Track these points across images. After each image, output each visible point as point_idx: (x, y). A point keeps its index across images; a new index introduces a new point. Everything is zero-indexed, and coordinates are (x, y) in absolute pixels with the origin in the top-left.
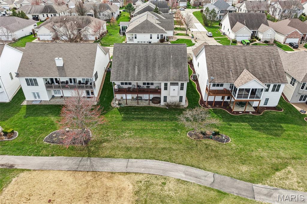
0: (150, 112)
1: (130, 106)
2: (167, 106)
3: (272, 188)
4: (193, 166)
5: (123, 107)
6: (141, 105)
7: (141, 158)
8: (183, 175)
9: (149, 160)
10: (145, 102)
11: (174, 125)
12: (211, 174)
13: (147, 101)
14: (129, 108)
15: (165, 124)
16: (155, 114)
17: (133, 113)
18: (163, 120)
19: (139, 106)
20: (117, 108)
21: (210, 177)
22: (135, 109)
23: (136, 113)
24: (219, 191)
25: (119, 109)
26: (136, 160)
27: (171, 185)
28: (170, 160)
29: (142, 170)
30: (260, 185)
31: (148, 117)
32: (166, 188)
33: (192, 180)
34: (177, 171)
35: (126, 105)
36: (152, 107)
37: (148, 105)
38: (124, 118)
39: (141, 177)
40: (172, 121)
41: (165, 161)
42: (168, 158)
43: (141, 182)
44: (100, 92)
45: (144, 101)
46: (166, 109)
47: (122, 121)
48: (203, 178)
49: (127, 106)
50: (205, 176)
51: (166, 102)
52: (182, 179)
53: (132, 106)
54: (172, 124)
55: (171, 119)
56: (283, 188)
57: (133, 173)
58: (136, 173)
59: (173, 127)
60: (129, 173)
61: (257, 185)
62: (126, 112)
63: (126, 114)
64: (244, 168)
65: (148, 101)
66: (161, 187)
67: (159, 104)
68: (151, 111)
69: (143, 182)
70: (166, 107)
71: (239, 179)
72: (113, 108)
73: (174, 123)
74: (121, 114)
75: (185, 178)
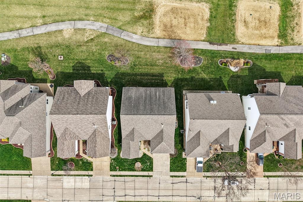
3: (99, 30)
4: (129, 41)
7: (152, 46)
8: (134, 36)
9: (149, 45)
12: (122, 37)
15: (140, 70)
16: (146, 80)
17: (159, 81)
18: (141, 74)
21: (123, 35)
22: (158, 85)
23: (157, 81)
24: (121, 29)
26: (155, 45)
27: (139, 32)
28: (139, 45)
29: (151, 39)
30: (103, 31)
32: (142, 30)
33: (131, 34)
34: (136, 39)
39: (152, 36)
40: (136, 73)
41: (141, 44)
42: (140, 46)
43: (152, 33)
48: (126, 35)
50: (124, 36)
52: (135, 35)
54: (136, 71)
56: (94, 30)
57: (155, 38)
58: (154, 38)
59: (135, 68)
60: (157, 38)
61: (104, 32)
62: (163, 82)
63: (163, 80)
64: (106, 40)
66: (144, 31)
69: (151, 33)
71: (110, 34)
74: (165, 80)
75: (133, 35)
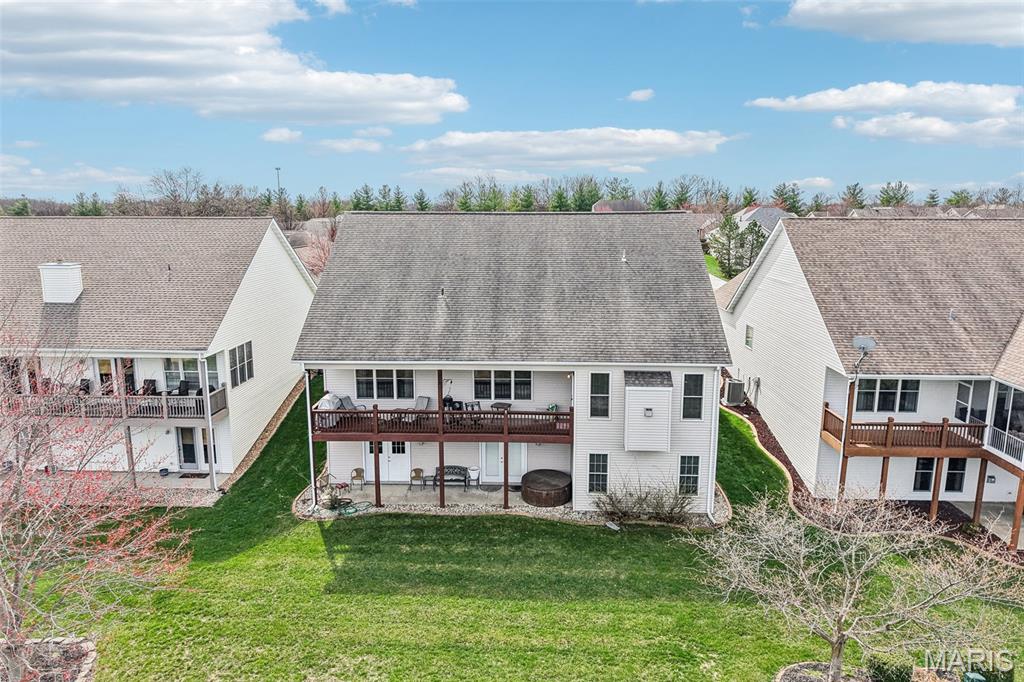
0: (511, 543)
1: (397, 516)
2: (611, 515)
5: (352, 519)
6: (457, 512)
10: (480, 497)
11: (668, 621)
13: (494, 494)
14: (389, 522)
15: (604, 619)
16: (537, 556)
17: (406, 549)
18: (588, 591)
19: (446, 512)
20: (321, 523)
22: (421, 528)
23: (424, 547)
25: (327, 526)
31: (499, 570)
35: (373, 510)
36: (519, 519)
37: (502, 512)
38: (343, 574)
40: (649, 597)
44: (256, 454)
45: (479, 492)
46: (605, 530)
47: (329, 590)
49: (377, 515)
51: (604, 490)
53: (406, 515)
54: (651, 616)
55: (642, 587)
59: (664, 638)
62: (364, 542)
63: (361, 551)
65: (500, 494)
67: (562, 507)
68: (512, 540)
70: (602, 521)
72: (296, 522)
73: (668, 613)
74: (331, 555)
